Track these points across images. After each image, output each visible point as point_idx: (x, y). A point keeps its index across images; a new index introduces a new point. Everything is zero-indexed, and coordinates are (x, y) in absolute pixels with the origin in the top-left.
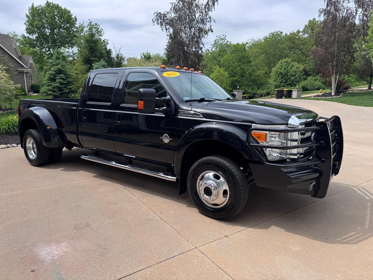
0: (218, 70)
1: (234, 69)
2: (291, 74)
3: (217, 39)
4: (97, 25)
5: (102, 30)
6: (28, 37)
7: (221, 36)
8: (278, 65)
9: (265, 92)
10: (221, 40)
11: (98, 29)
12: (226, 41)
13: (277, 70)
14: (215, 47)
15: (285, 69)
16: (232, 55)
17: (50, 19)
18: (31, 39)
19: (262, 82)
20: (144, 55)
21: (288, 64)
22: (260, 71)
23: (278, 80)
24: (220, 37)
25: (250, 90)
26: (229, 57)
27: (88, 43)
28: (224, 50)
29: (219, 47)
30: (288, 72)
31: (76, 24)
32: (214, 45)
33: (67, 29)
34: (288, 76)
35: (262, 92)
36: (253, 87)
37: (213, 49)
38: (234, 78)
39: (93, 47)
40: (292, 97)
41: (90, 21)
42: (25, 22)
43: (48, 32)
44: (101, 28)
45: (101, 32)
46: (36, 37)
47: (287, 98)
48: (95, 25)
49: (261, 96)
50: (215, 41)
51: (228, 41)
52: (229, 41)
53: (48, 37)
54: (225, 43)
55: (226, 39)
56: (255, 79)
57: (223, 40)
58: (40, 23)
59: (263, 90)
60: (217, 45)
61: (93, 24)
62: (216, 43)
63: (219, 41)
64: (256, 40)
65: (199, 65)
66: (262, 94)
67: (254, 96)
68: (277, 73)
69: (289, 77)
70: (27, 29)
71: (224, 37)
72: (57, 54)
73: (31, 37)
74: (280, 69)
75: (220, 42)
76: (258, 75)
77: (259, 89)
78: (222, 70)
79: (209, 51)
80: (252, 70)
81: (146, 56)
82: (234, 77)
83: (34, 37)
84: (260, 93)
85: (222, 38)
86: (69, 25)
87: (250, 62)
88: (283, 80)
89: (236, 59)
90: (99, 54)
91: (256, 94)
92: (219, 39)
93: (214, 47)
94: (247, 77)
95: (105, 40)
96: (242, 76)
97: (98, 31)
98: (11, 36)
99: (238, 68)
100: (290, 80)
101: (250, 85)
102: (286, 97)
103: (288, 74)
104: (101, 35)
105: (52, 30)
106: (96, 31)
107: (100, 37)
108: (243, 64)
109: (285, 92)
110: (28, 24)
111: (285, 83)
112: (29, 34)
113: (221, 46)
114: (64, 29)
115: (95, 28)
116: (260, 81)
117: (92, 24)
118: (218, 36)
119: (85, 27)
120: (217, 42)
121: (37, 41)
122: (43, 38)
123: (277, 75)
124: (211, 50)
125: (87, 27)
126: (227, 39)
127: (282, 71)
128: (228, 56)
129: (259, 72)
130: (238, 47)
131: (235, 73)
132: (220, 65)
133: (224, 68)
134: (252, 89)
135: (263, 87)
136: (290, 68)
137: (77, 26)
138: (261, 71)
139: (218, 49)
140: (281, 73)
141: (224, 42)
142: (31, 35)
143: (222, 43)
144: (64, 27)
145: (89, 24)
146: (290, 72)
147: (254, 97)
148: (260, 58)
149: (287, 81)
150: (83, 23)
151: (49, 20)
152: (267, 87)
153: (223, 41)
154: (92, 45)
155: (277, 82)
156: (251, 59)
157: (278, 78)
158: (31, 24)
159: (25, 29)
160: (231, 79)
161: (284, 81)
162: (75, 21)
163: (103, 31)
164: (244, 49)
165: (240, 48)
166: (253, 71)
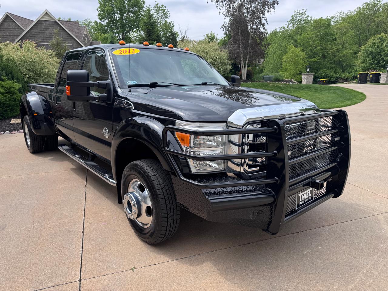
0: (292, 51)
1: (313, 49)
2: (386, 53)
3: (295, 15)
4: (163, 7)
5: (168, 11)
6: (100, 23)
7: (300, 11)
8: (370, 42)
9: (351, 75)
10: (299, 15)
11: (165, 11)
12: (305, 16)
13: (367, 49)
14: (292, 24)
15: (378, 47)
16: (312, 32)
17: (119, 3)
18: (102, 25)
19: (347, 64)
20: (207, 36)
21: (383, 41)
22: (347, 51)
23: (367, 61)
24: (298, 11)
25: (332, 74)
26: (308, 34)
27: (145, 25)
28: (303, 27)
29: (296, 23)
30: (381, 51)
31: (144, 7)
32: (290, 22)
33: (134, 13)
34: (381, 55)
35: (347, 76)
36: (336, 70)
37: (290, 26)
38: (313, 60)
39: (150, 29)
40: (379, 82)
41: (157, 3)
42: (97, 8)
43: (117, 16)
44: (167, 10)
45: (167, 13)
46: (107, 23)
47: (373, 83)
48: (161, 6)
49: (346, 80)
50: (292, 17)
51: (308, 16)
52: (310, 16)
53: (117, 22)
54: (305, 18)
55: (305, 14)
56: (339, 60)
57: (303, 14)
58: (111, 8)
59: (349, 73)
60: (294, 21)
61: (160, 6)
62: (293, 19)
63: (297, 16)
64: (345, 13)
65: (261, 45)
66: (347, 78)
67: (336, 80)
68: (367, 53)
69: (383, 57)
70: (99, 15)
71: (304, 11)
72: (111, 38)
73: (103, 23)
74: (372, 48)
75: (299, 18)
76: (344, 56)
77: (343, 72)
78: (298, 51)
79: (284, 28)
80: (336, 50)
81: (210, 37)
82: (313, 58)
83: (104, 23)
84: (345, 77)
85: (301, 13)
86: (137, 8)
87: (336, 40)
88: (374, 62)
89: (317, 36)
90: (155, 37)
91: (339, 78)
92: (298, 14)
93: (290, 23)
94: (330, 58)
95: (171, 22)
96: (324, 57)
97: (164, 13)
98: (87, 23)
99: (319, 48)
100: (384, 61)
101: (332, 68)
102: (371, 82)
103: (382, 53)
104: (167, 17)
105: (122, 15)
106: (162, 13)
107: (166, 20)
108: (326, 42)
109: (371, 76)
110: (100, 10)
111: (376, 64)
112: (101, 20)
113: (299, 22)
114: (132, 13)
115: (162, 10)
116: (346, 63)
117: (158, 6)
118: (297, 11)
119: (152, 10)
120: (295, 17)
121: (107, 26)
122: (113, 23)
123: (366, 55)
124: (287, 27)
125: (154, 9)
126: (308, 14)
127: (374, 50)
128: (306, 34)
129: (345, 52)
130: (320, 23)
131: (315, 53)
132: (296, 44)
133: (301, 48)
134: (335, 72)
135: (349, 70)
136: (385, 46)
137: (144, 9)
138: (349, 50)
139: (296, 26)
140: (372, 53)
141: (303, 18)
142: (103, 21)
143: (301, 19)
144: (132, 11)
145: (156, 6)
146: (385, 51)
147: (337, 82)
148: (348, 35)
149: (379, 62)
150: (150, 5)
151: (118, 5)
152: (354, 70)
153: (303, 16)
154: (149, 27)
155: (365, 64)
156: (337, 36)
157: (368, 59)
158: (102, 10)
159: (97, 15)
160: (309, 60)
161: (376, 62)
162: (143, 4)
163: (169, 13)
164: (329, 25)
165: (322, 24)
166: (338, 51)
